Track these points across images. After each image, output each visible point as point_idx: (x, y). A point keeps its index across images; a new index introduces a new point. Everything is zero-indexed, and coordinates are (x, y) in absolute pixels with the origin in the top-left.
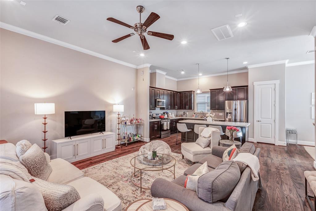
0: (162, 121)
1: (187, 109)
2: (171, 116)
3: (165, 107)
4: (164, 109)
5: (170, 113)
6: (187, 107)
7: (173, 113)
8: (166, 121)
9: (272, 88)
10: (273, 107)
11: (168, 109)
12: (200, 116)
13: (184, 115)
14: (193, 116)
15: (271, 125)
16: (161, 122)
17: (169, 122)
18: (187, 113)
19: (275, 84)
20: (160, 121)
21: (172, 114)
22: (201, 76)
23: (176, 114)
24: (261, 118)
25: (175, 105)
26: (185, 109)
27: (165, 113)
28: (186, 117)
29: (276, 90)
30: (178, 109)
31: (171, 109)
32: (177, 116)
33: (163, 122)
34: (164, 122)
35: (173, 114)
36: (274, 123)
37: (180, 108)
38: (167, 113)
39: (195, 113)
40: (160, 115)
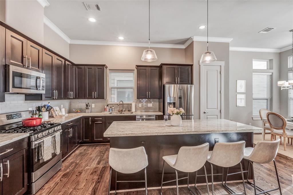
0: (33, 138)
1: (95, 98)
2: (60, 114)
3: (43, 92)
4: (41, 100)
5: (57, 108)
6: (95, 94)
7: (62, 106)
8: (49, 134)
9: (217, 71)
10: (219, 94)
11: (51, 97)
12: (118, 109)
13: (87, 109)
14: (105, 110)
15: (216, 116)
16: (29, 143)
17: (58, 135)
18: (93, 106)
19: (221, 66)
20: (26, 140)
21: (60, 109)
22: (123, 42)
23: (67, 108)
24: (207, 108)
25: (68, 90)
26: (90, 97)
27: (43, 109)
28: (91, 112)
29: (221, 73)
30: (74, 98)
31: (59, 98)
32: (70, 111)
33: (38, 138)
34: (43, 137)
35: (63, 110)
36: (220, 113)
37: (79, 96)
38: (49, 109)
39: (108, 106)
40: (26, 116)
